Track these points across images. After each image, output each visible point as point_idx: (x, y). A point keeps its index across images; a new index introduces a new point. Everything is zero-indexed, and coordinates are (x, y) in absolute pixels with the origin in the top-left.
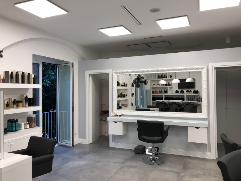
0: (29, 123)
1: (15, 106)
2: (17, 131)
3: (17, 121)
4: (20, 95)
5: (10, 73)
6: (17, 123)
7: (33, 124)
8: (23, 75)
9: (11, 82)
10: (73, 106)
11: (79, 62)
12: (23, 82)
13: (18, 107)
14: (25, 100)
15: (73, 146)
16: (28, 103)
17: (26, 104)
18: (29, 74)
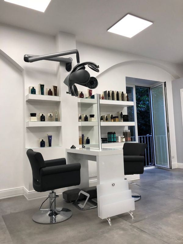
0: (124, 137)
1: (113, 120)
2: (115, 142)
3: (114, 133)
4: (116, 113)
5: (107, 92)
6: (114, 135)
7: (128, 138)
8: (118, 93)
9: (108, 99)
10: (168, 126)
11: (172, 81)
12: (118, 99)
13: (114, 121)
14: (120, 116)
15: (171, 168)
16: (123, 119)
17: (121, 119)
18: (122, 92)
